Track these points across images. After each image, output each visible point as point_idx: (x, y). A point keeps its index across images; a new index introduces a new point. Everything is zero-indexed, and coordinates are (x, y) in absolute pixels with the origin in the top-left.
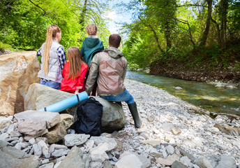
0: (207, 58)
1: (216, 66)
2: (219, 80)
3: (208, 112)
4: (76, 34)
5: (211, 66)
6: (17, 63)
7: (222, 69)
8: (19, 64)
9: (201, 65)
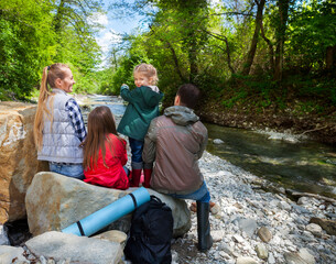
0: (254, 93)
1: (267, 107)
2: (271, 127)
3: (282, 189)
4: (50, 47)
5: (260, 106)
6: (8, 130)
7: (276, 112)
8: (11, 132)
9: (243, 105)
